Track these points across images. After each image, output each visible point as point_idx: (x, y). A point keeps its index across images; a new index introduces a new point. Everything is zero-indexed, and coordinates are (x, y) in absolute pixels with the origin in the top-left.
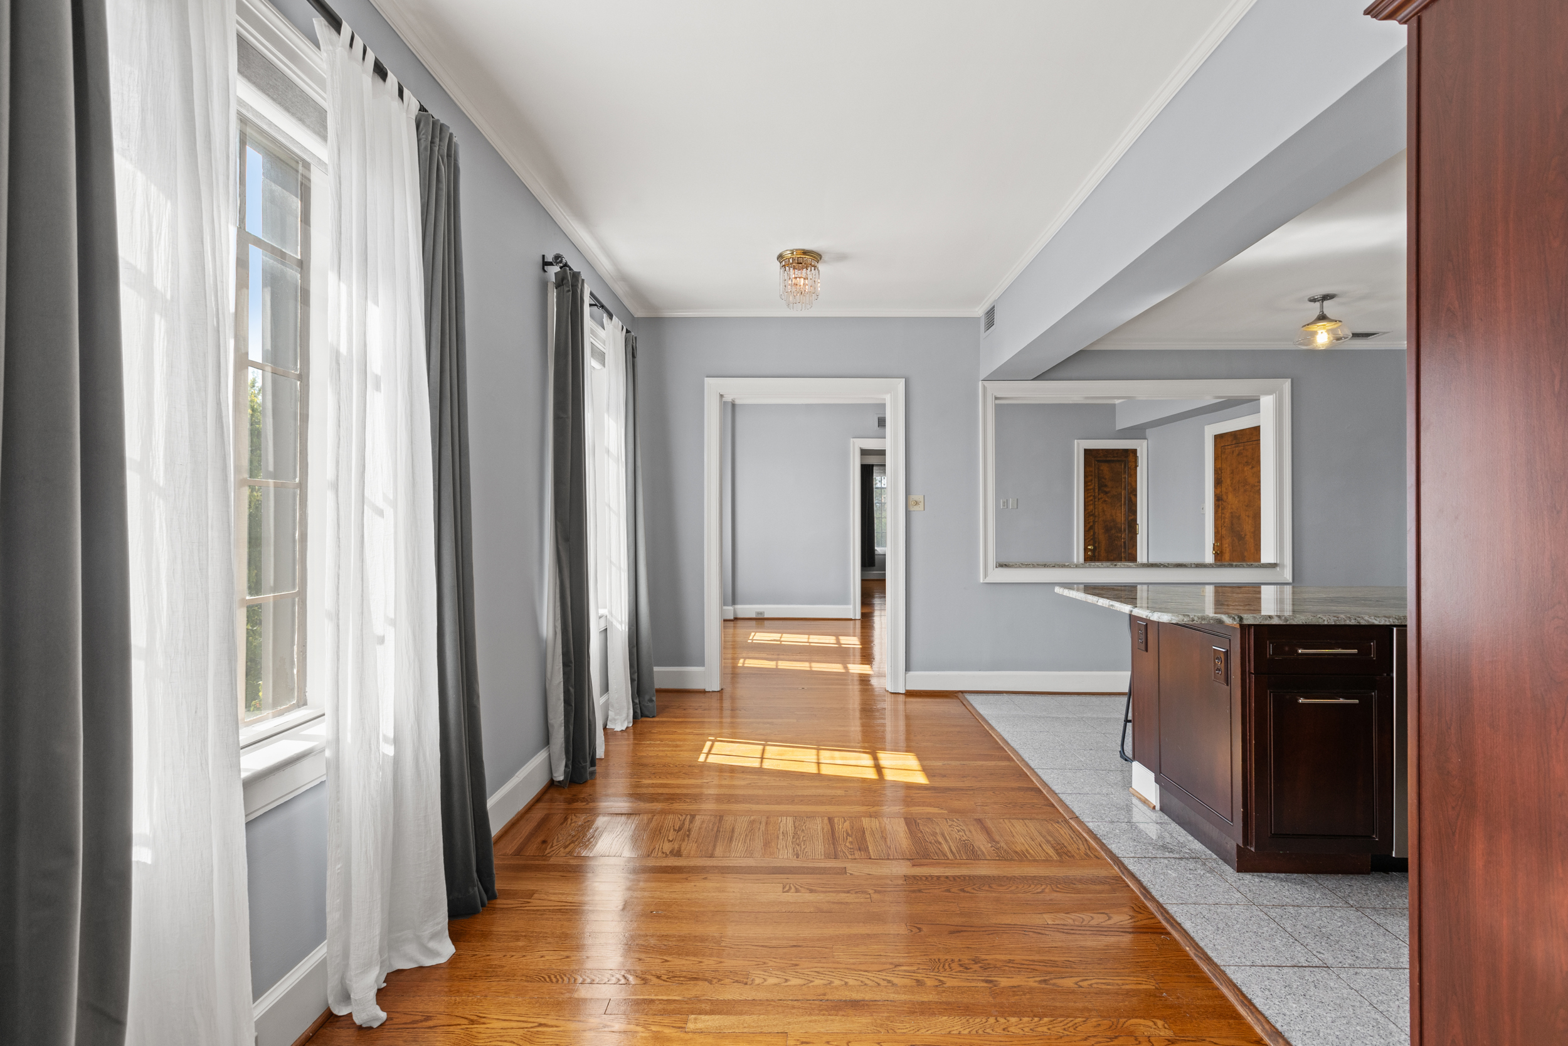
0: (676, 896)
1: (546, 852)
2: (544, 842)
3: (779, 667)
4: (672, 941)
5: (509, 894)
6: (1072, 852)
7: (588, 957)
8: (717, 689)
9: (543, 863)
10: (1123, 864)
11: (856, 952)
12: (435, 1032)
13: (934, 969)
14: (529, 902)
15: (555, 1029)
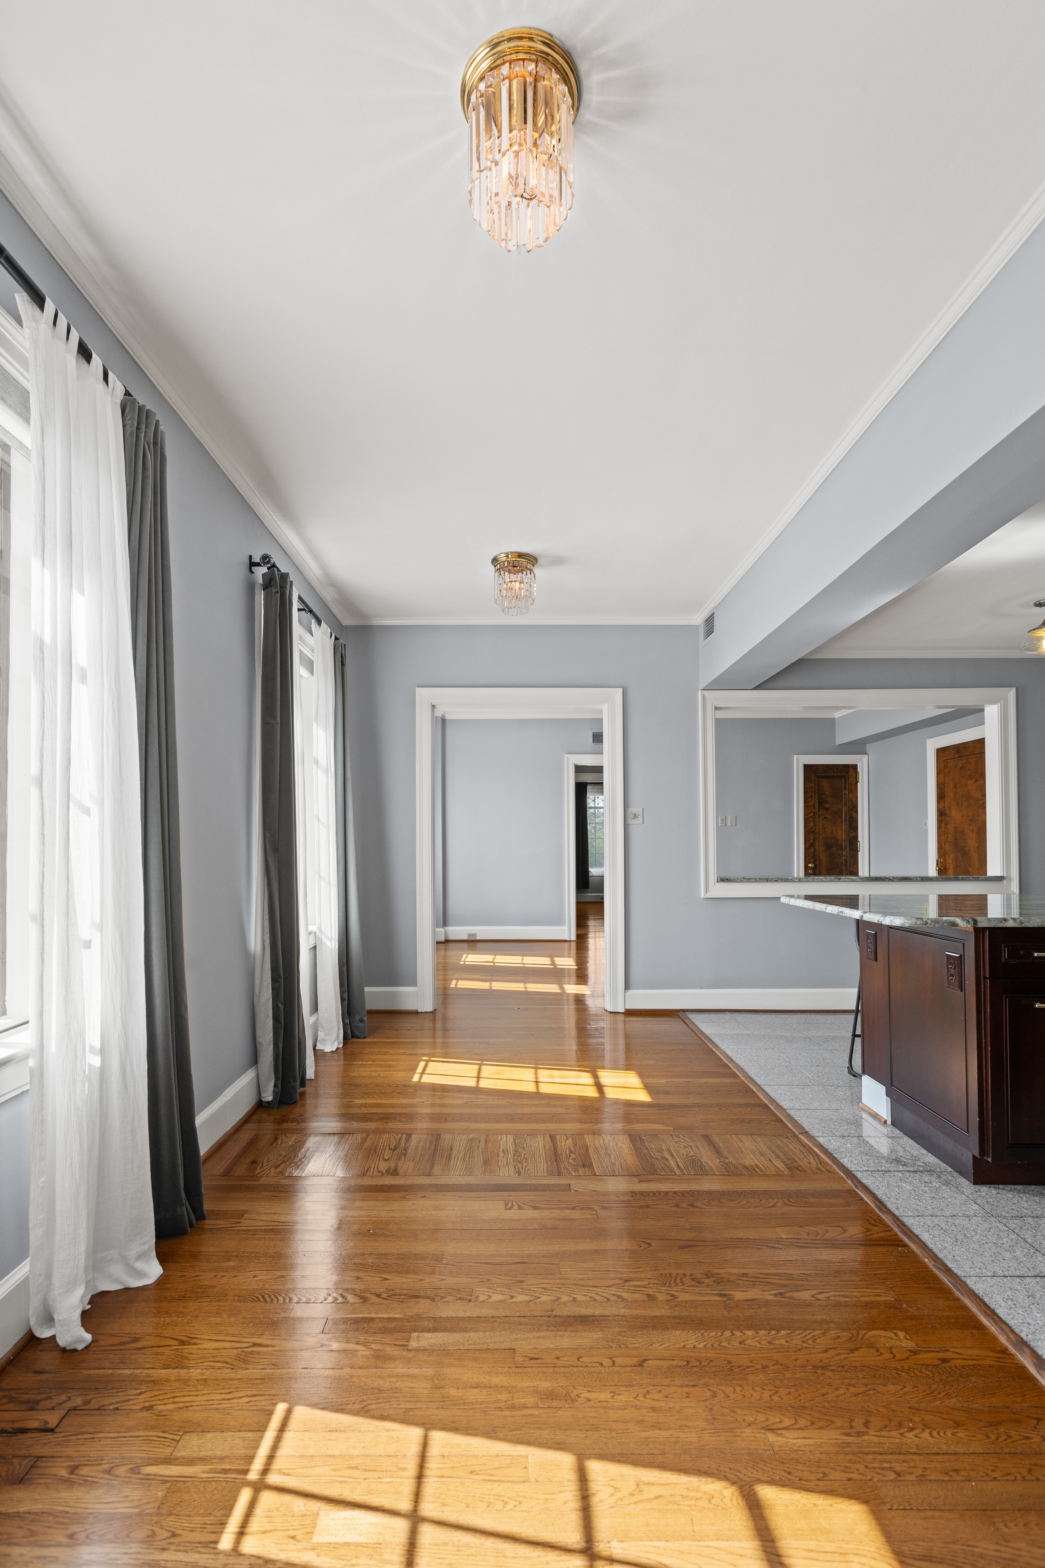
0: (394, 1215)
1: (256, 1173)
2: (254, 1162)
3: (493, 988)
4: (390, 1259)
5: (218, 1215)
6: (803, 1166)
7: (302, 1276)
8: (430, 1008)
9: (254, 1183)
10: (856, 1178)
11: (584, 1268)
12: (143, 1354)
13: (665, 1284)
14: (239, 1223)
15: (270, 1349)
